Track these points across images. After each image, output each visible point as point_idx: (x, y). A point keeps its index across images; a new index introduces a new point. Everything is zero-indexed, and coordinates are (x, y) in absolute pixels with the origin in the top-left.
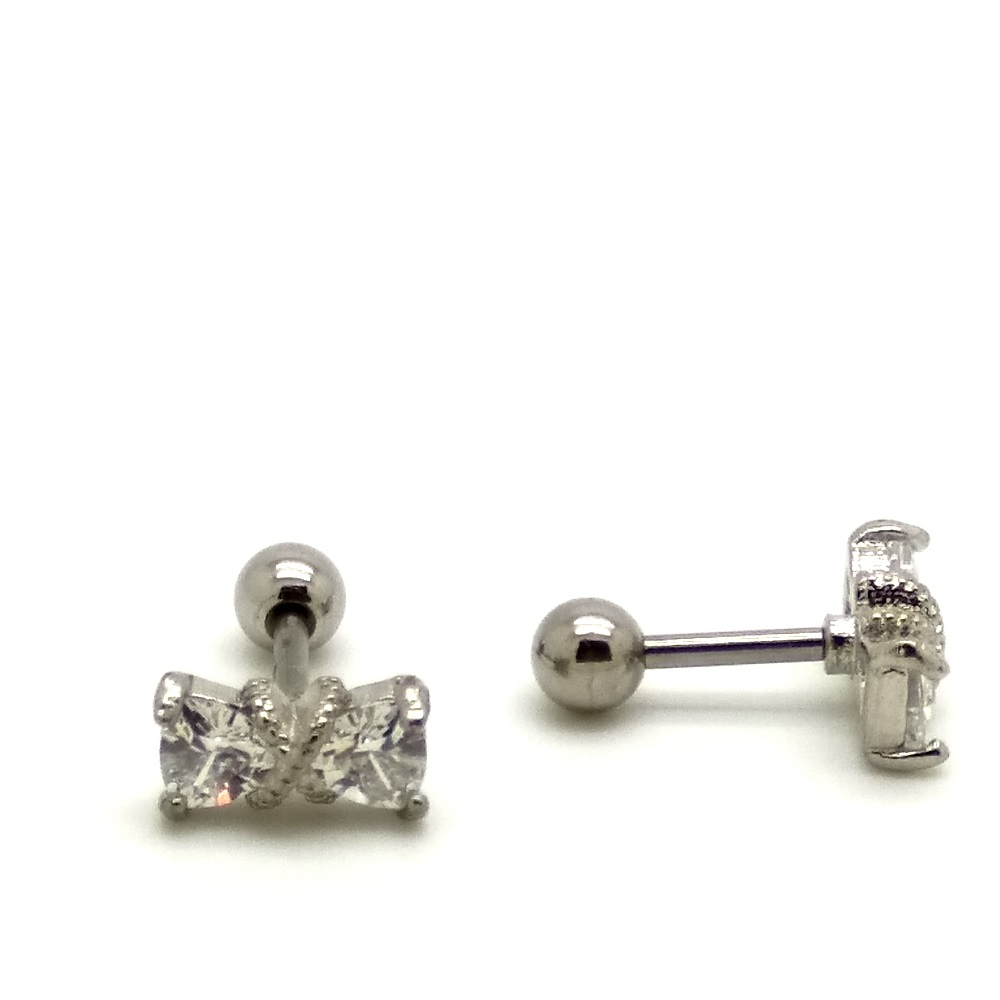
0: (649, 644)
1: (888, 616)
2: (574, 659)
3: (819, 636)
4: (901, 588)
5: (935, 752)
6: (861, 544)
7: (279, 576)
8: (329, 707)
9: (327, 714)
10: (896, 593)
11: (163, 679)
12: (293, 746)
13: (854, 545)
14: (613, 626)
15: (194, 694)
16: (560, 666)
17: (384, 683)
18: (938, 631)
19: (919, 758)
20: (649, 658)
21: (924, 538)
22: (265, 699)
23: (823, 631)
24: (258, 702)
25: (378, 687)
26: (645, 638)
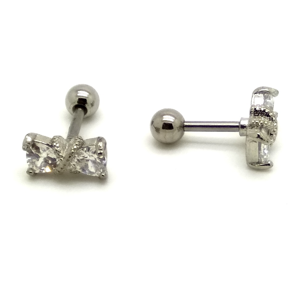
0: (185, 124)
1: (256, 122)
2: (161, 128)
3: (238, 124)
4: (264, 111)
5: (269, 165)
6: (256, 95)
7: (78, 95)
8: (75, 147)
9: (74, 149)
10: (262, 113)
11: (26, 136)
12: (64, 158)
13: (253, 95)
14: (174, 119)
15: (36, 141)
16: (157, 130)
17: (95, 138)
18: (275, 125)
19: (263, 166)
20: (185, 128)
21: (276, 93)
22: (57, 143)
23: (239, 123)
24: (55, 144)
25: (93, 140)
26: (184, 122)
